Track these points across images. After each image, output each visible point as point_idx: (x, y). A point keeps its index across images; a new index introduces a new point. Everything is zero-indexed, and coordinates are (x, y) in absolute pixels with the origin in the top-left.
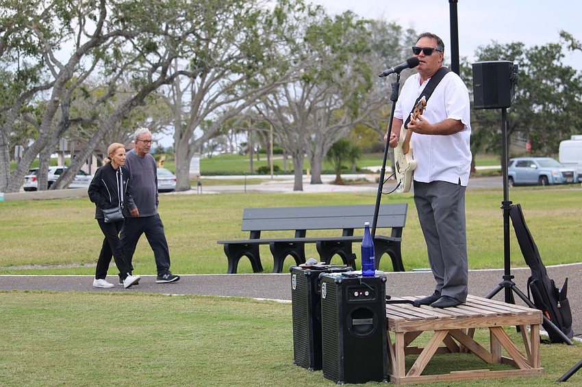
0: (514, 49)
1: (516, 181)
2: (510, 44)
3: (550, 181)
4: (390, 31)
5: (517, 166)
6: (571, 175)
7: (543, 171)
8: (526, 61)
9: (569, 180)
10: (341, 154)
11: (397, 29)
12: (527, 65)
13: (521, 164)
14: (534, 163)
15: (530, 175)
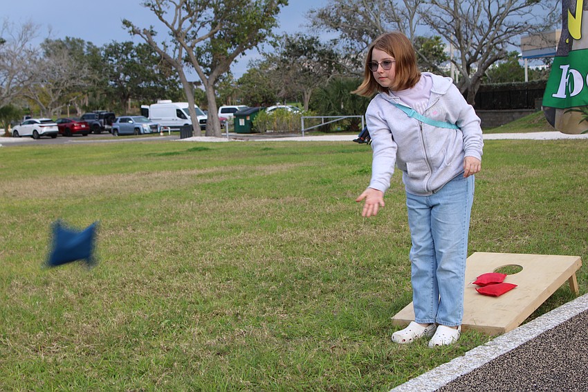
0: (127, 46)
1: (120, 132)
2: (124, 42)
3: (142, 132)
4: (77, 43)
5: (120, 122)
6: (156, 127)
7: (137, 125)
8: (135, 54)
9: (154, 131)
10: (8, 117)
11: (82, 42)
12: (136, 56)
13: (122, 121)
14: (131, 120)
15: (129, 128)
